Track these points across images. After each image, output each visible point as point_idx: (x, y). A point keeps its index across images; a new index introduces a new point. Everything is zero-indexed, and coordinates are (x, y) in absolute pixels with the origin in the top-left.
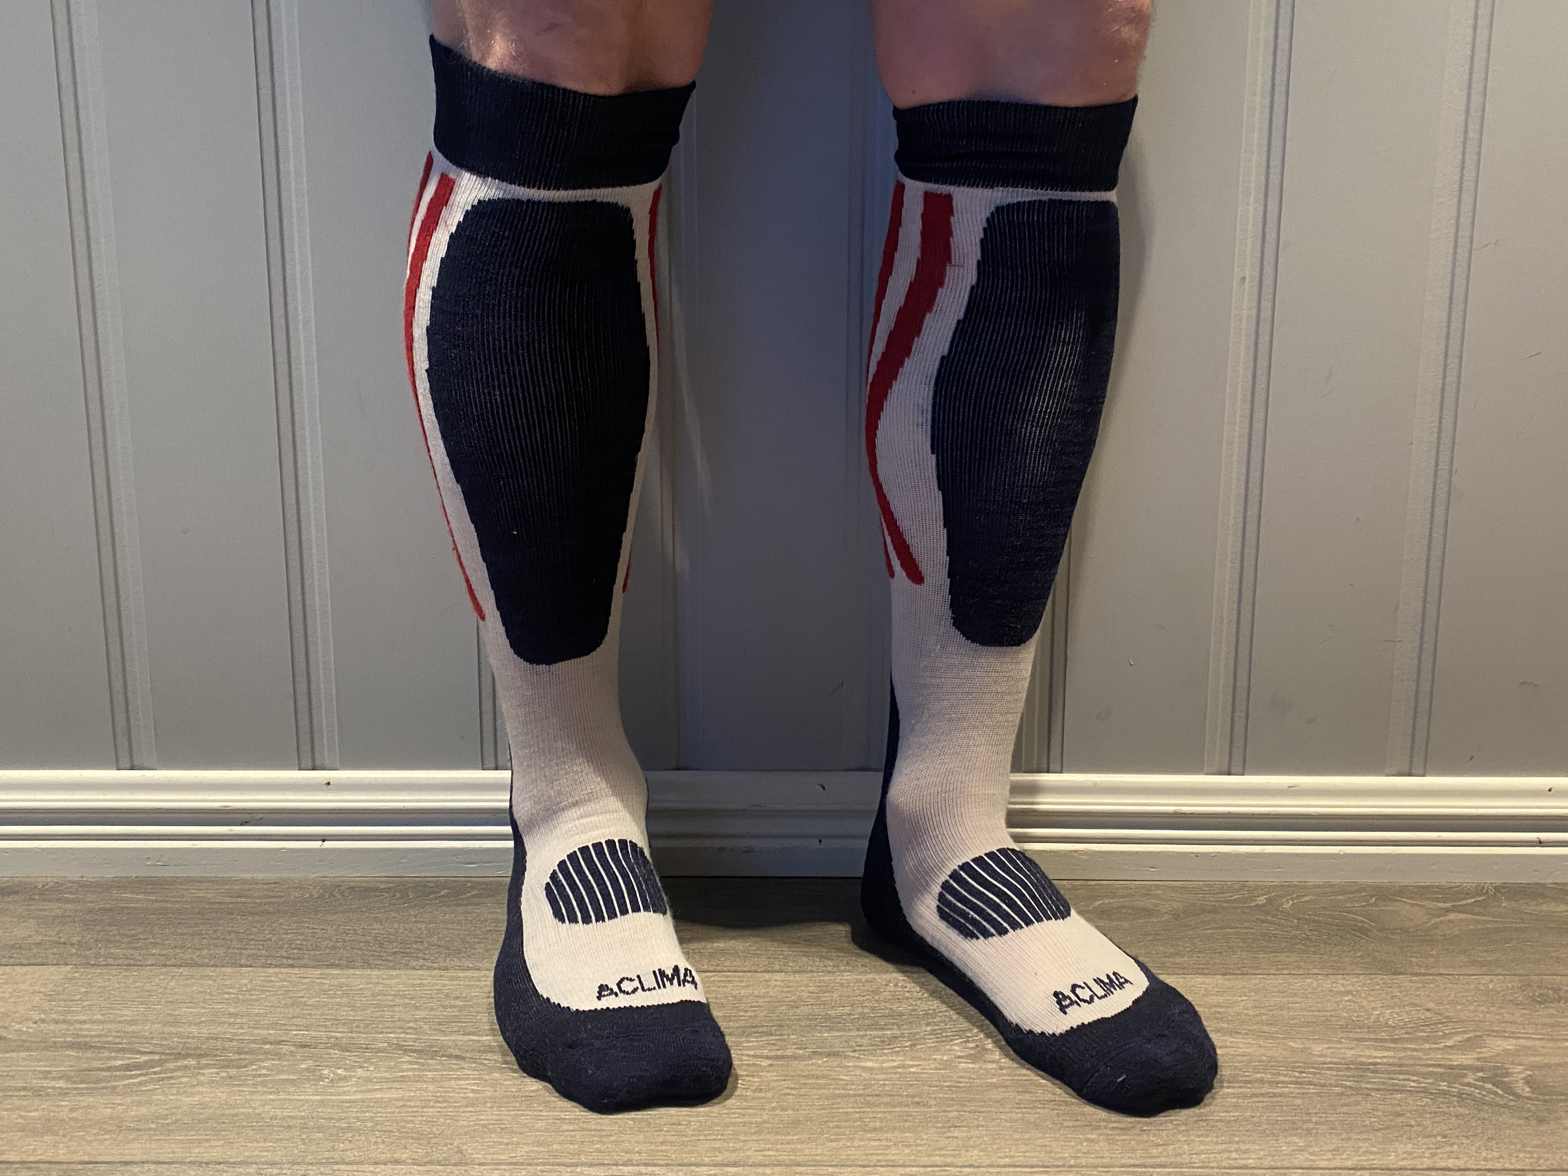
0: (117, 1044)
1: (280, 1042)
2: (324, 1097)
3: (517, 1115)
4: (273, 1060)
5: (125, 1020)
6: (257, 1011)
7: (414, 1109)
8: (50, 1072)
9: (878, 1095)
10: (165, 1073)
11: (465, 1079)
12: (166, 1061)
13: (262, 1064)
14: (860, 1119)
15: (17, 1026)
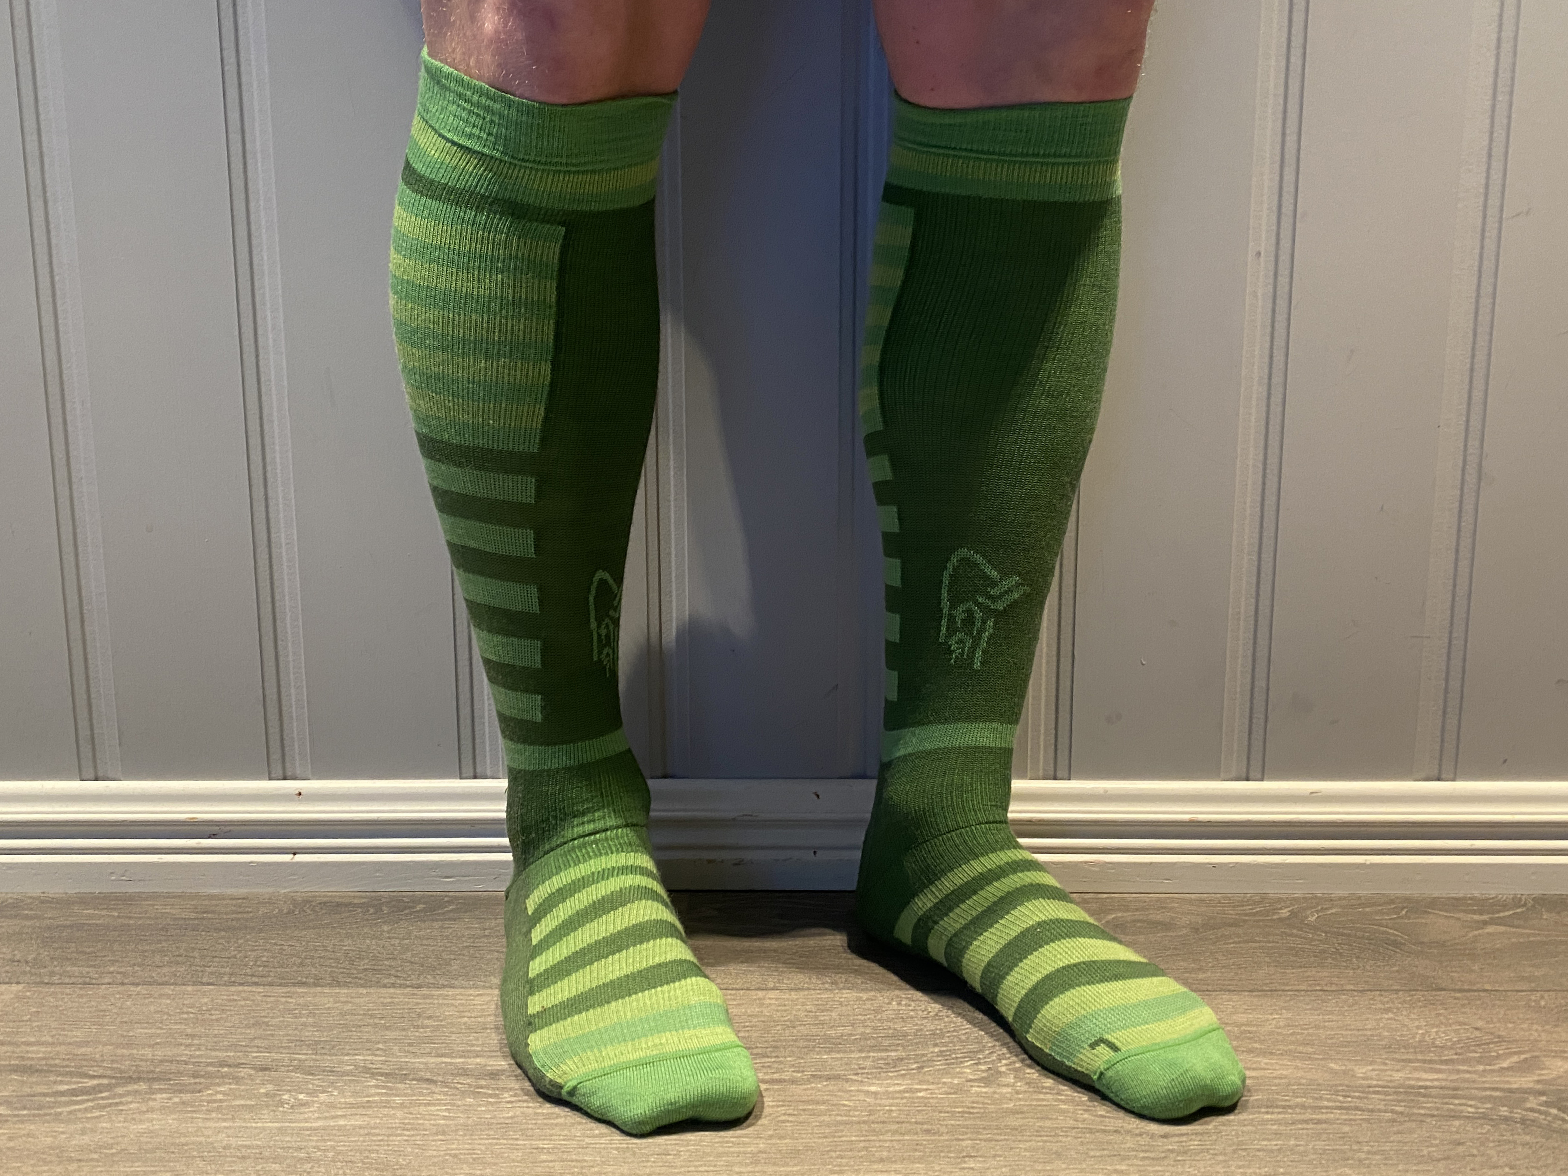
1: (238, 1065)
2: (282, 1124)
3: (491, 1144)
4: (230, 1084)
6: (216, 1032)
7: (380, 1138)
9: (884, 1122)
10: (114, 1098)
11: (434, 1105)
12: (116, 1085)
13: (219, 1089)
14: (864, 1149)
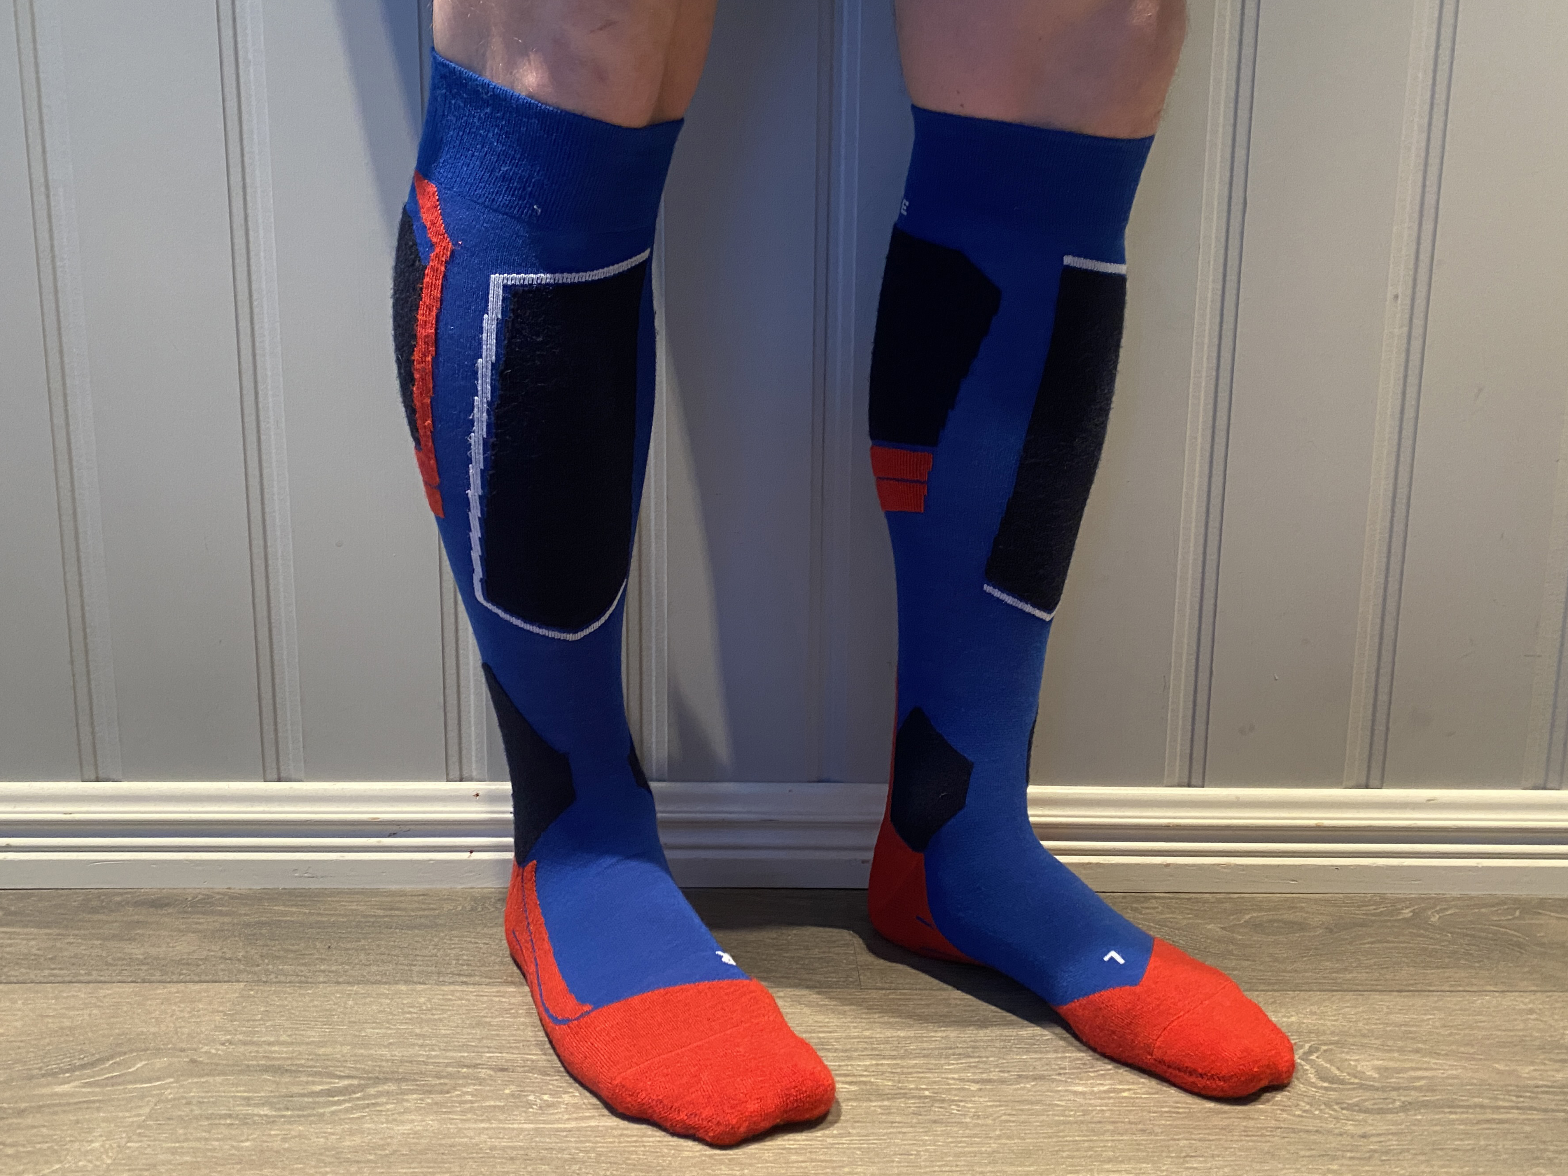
0: (310, 1067)
1: (476, 1066)
2: (537, 1125)
4: (475, 1085)
5: (313, 1042)
6: (443, 1032)
8: (248, 1098)
9: (1100, 1122)
10: (368, 1099)
12: (366, 1086)
13: (464, 1090)
14: (1090, 1149)
15: (206, 1048)
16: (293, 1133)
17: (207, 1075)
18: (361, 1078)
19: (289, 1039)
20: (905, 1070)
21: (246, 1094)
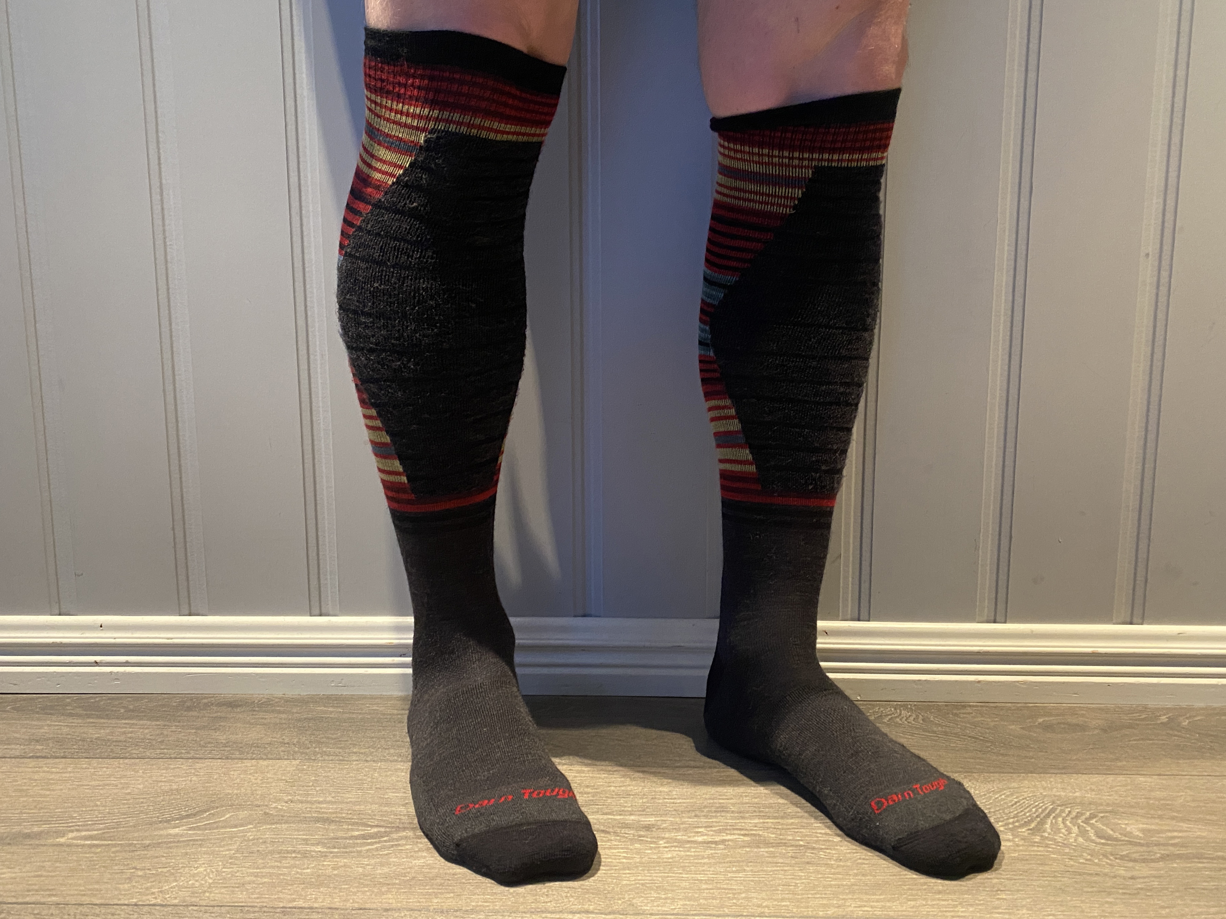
0: (350, 819)
5: (351, 802)
8: (307, 840)
10: (392, 841)
12: (391, 832)
15: (274, 805)
16: (340, 864)
17: (276, 823)
18: (386, 827)
19: (333, 800)
20: (785, 827)
21: (304, 837)
